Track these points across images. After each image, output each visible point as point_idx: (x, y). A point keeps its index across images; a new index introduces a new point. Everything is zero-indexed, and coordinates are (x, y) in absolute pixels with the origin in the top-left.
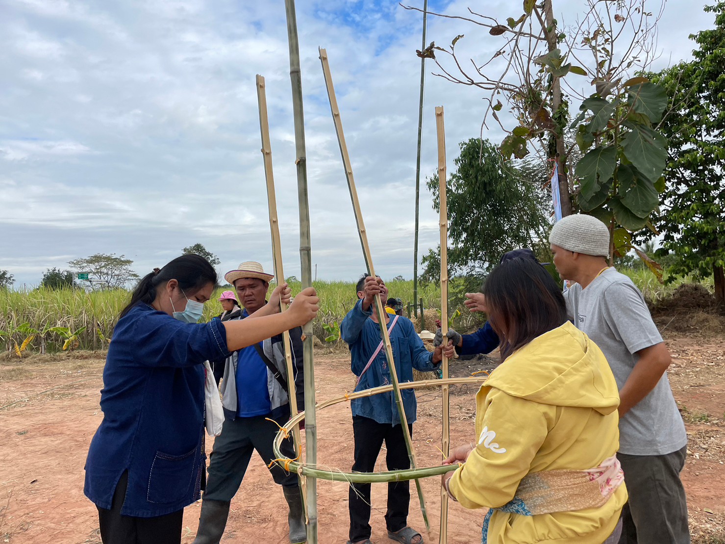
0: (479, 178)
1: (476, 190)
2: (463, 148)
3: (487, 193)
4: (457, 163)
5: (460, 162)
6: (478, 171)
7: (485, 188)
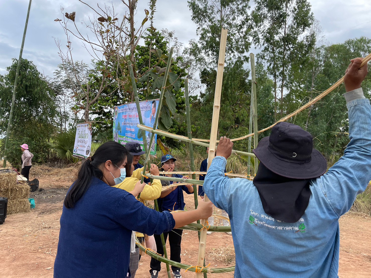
0: (24, 82)
1: (21, 89)
2: (14, 62)
3: (27, 92)
4: (8, 69)
5: (10, 69)
6: (23, 78)
7: (26, 89)
